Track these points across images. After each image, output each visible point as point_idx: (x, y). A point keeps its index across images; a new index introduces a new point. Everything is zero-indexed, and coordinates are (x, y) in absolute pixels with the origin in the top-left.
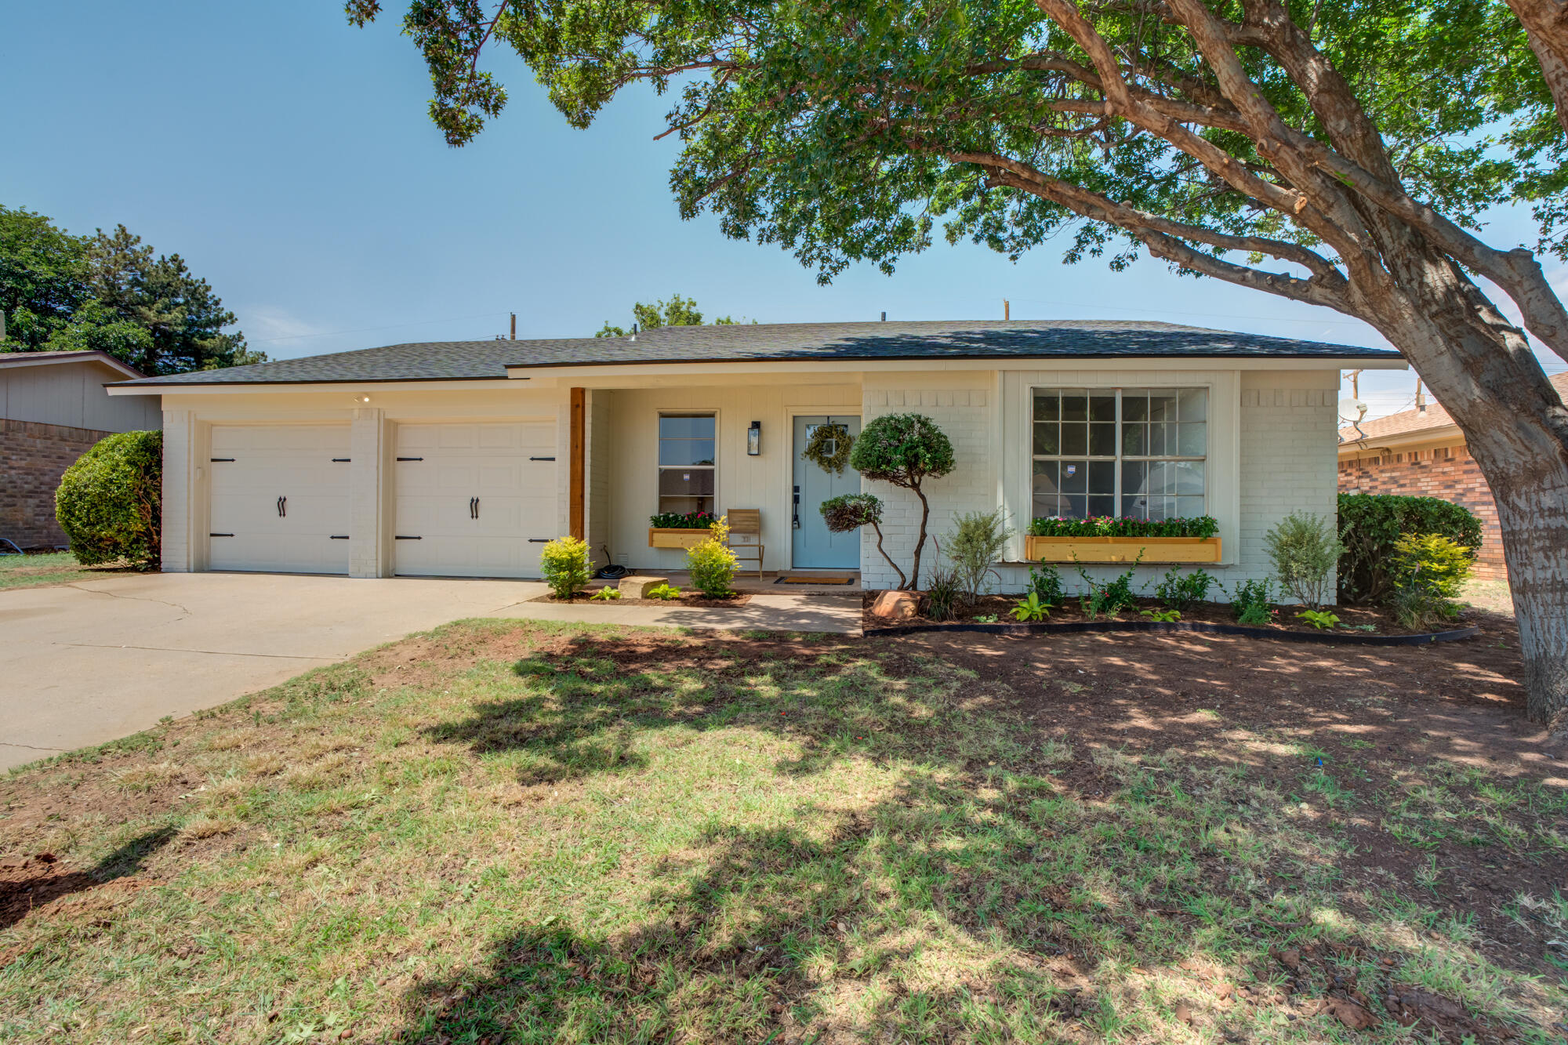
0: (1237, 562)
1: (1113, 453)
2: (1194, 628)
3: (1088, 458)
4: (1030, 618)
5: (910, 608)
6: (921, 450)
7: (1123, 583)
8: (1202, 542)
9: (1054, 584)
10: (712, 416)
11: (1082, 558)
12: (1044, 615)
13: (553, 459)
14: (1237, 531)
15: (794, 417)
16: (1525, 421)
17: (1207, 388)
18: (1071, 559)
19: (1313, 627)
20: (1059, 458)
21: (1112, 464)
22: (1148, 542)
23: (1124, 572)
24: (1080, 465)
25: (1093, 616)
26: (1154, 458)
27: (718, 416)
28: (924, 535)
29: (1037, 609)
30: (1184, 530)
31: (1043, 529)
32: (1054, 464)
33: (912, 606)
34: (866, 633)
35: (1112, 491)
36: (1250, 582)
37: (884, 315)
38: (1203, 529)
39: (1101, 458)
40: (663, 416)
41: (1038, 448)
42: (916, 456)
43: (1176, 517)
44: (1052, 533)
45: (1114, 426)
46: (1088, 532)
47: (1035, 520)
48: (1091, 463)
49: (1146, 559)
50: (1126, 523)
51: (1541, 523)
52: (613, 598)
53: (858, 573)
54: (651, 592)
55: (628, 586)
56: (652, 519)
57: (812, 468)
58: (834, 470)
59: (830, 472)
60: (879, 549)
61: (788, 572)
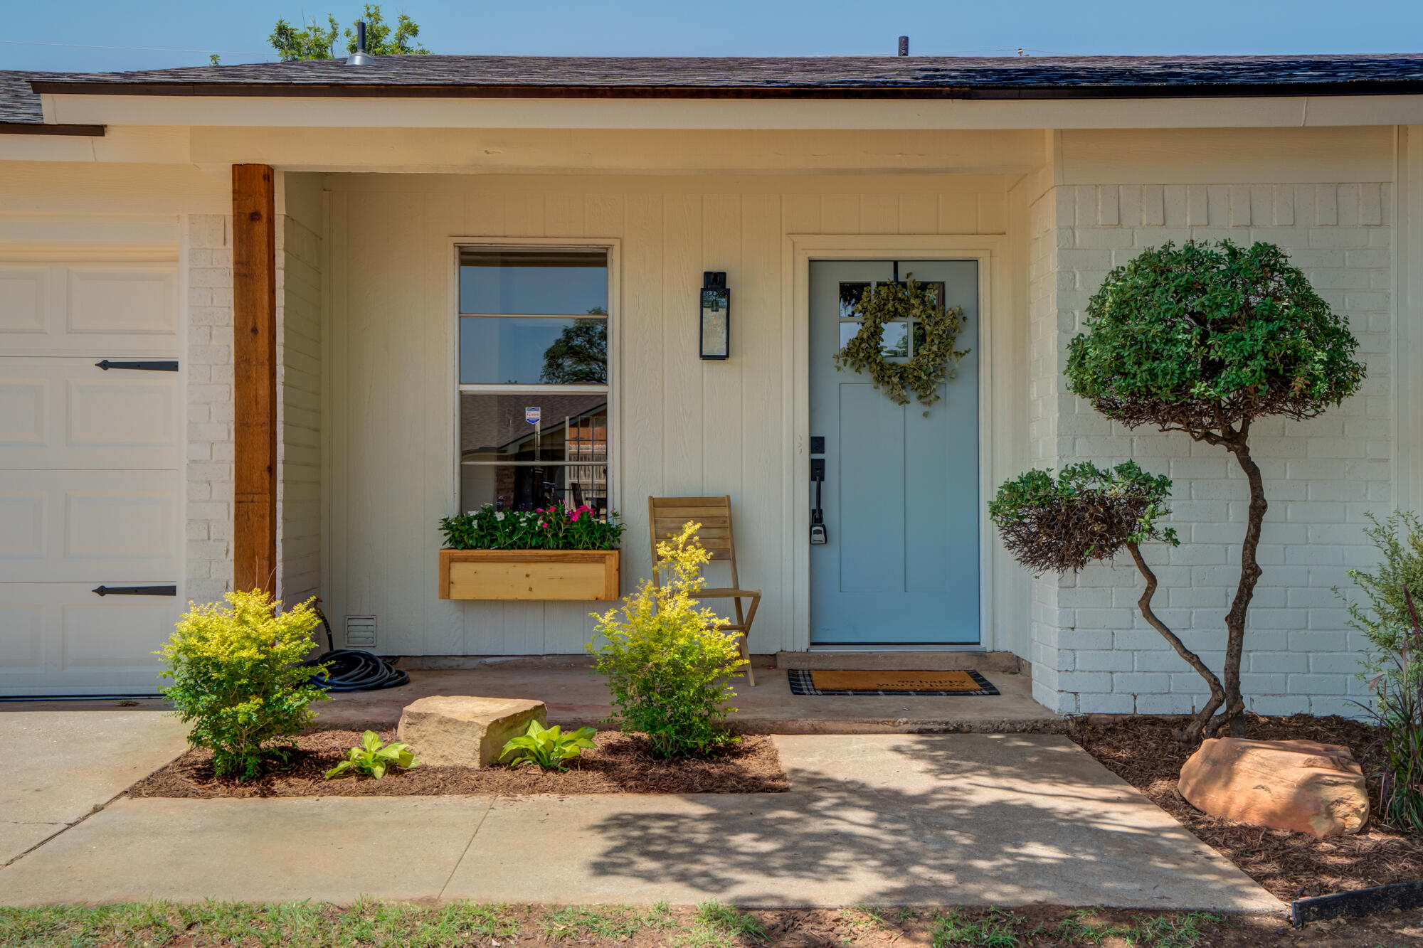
10: (597, 259)
13: (172, 366)
15: (812, 262)
27: (614, 258)
28: (1251, 573)
34: (1303, 914)
37: (904, 42)
40: (470, 257)
52: (393, 768)
53: (982, 655)
54: (510, 747)
55: (429, 727)
56: (447, 524)
57: (859, 385)
58: (913, 397)
59: (904, 401)
60: (1148, 614)
61: (806, 656)
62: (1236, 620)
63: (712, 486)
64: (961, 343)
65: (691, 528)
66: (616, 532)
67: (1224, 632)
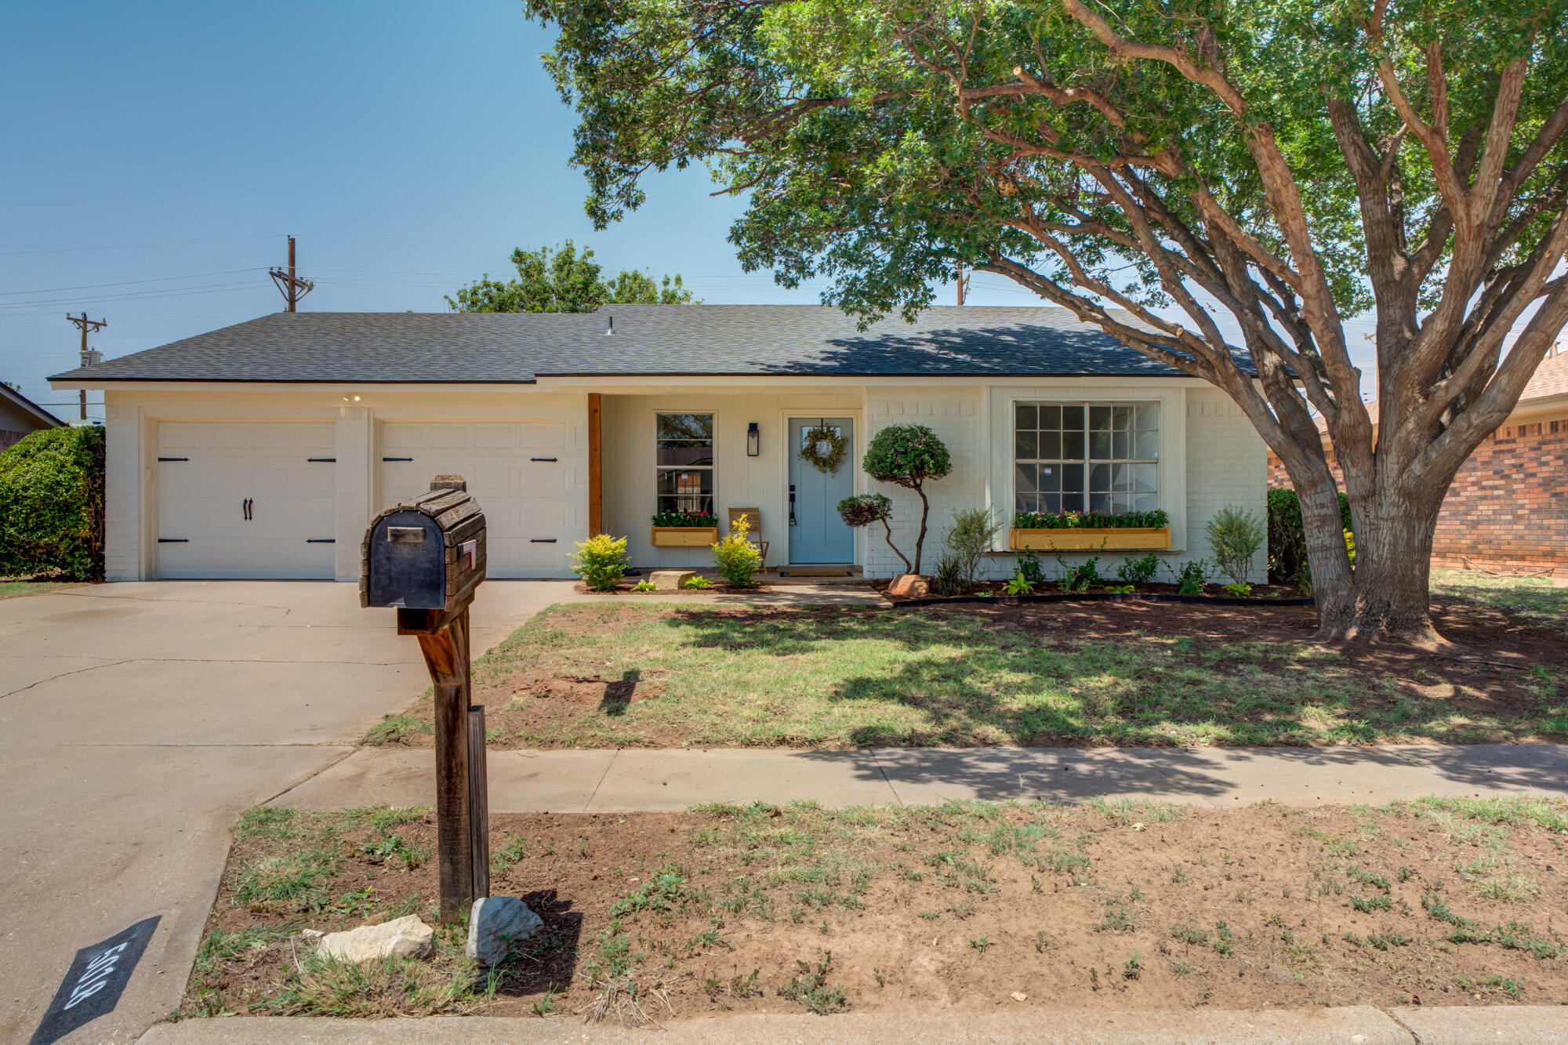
0: (1185, 549)
1: (1082, 457)
2: (1143, 597)
3: (1062, 461)
4: (1019, 593)
5: (923, 587)
6: (926, 457)
7: (1091, 565)
8: (1155, 531)
9: (1036, 567)
10: (710, 418)
11: (1058, 546)
12: (1030, 590)
13: (554, 460)
14: (1184, 524)
15: (791, 419)
16: (1308, 452)
17: (1159, 402)
18: (1047, 547)
19: (1234, 595)
20: (1037, 461)
21: (1081, 466)
22: (1112, 532)
23: (1092, 558)
24: (1054, 467)
25: (1068, 591)
26: (1116, 461)
27: (715, 418)
28: (924, 529)
29: (1024, 585)
30: (1141, 522)
31: (1025, 523)
32: (1032, 466)
33: (925, 585)
34: (896, 605)
35: (1082, 489)
36: (1190, 563)
38: (1156, 521)
39: (1071, 461)
40: (660, 416)
41: (1020, 452)
42: (923, 463)
43: (1134, 511)
44: (1033, 526)
45: (1083, 434)
46: (1063, 524)
47: (1018, 515)
48: (1064, 465)
49: (1109, 546)
50: (1093, 517)
51: (1316, 512)
53: (853, 567)
54: (688, 583)
55: (660, 578)
56: (654, 518)
57: (808, 468)
58: (828, 470)
59: (824, 472)
60: (889, 542)
61: (787, 567)
62: (919, 545)
63: (752, 504)
64: (847, 449)
65: (744, 516)
66: (716, 521)
67: (915, 548)
